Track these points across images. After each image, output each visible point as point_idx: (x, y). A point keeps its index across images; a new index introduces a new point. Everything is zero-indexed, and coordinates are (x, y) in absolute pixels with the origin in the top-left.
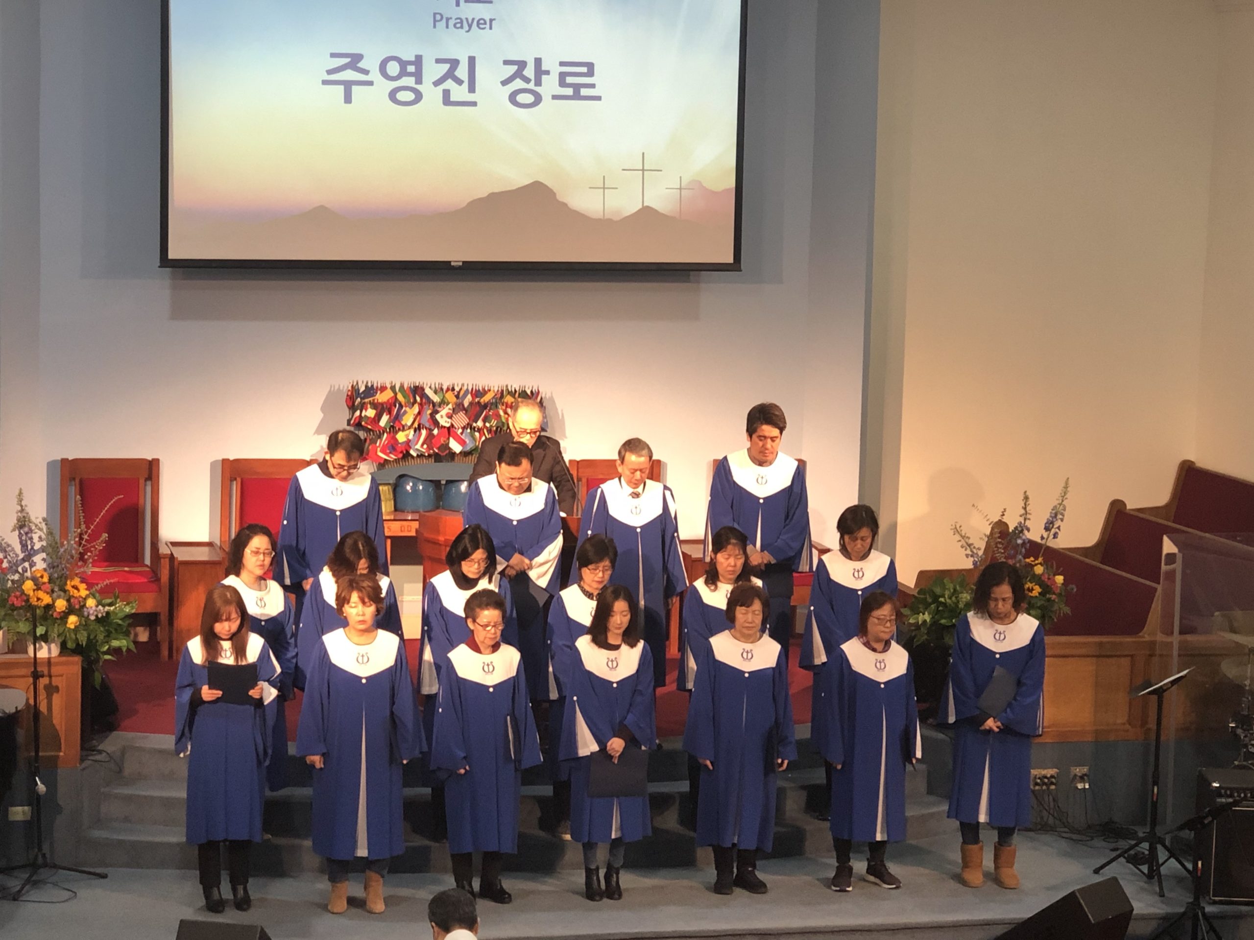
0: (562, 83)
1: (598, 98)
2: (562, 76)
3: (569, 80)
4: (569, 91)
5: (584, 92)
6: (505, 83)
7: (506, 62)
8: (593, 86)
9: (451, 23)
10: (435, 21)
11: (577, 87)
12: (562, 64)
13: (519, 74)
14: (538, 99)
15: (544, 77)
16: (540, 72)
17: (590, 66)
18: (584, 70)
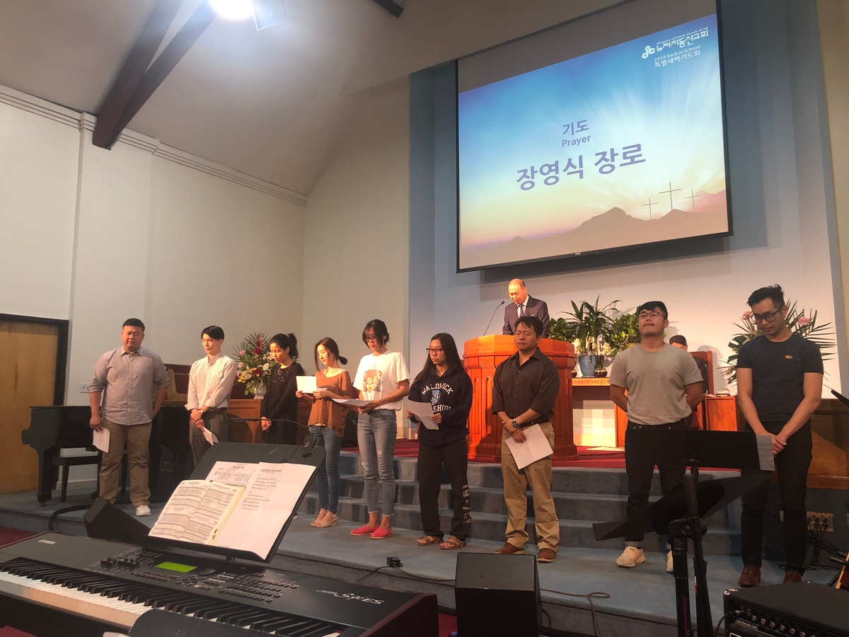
0: (625, 157)
1: (644, 160)
2: (625, 154)
3: (628, 155)
4: (629, 161)
5: (636, 159)
6: (596, 164)
7: (597, 155)
8: (641, 155)
9: (570, 143)
10: (563, 144)
11: (632, 158)
12: (624, 148)
13: (603, 159)
14: (613, 167)
15: (615, 157)
16: (613, 154)
17: (639, 146)
18: (636, 148)
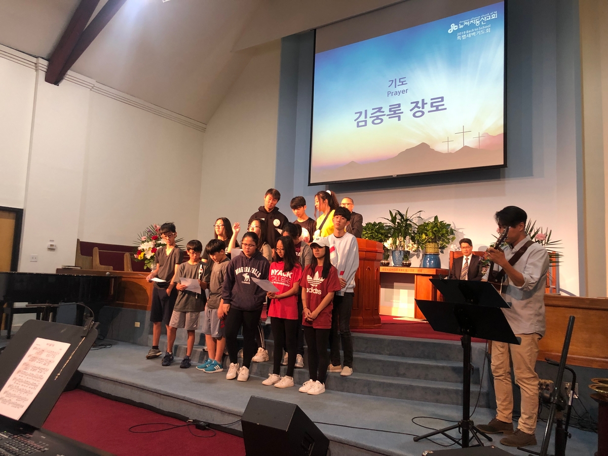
0: (432, 106)
1: (445, 109)
2: (432, 104)
3: (434, 104)
4: (435, 109)
5: (440, 108)
7: (412, 103)
8: (443, 105)
9: (393, 94)
10: (388, 94)
11: (437, 107)
12: (432, 99)
13: (416, 106)
15: (425, 105)
17: (442, 98)
18: (440, 100)
